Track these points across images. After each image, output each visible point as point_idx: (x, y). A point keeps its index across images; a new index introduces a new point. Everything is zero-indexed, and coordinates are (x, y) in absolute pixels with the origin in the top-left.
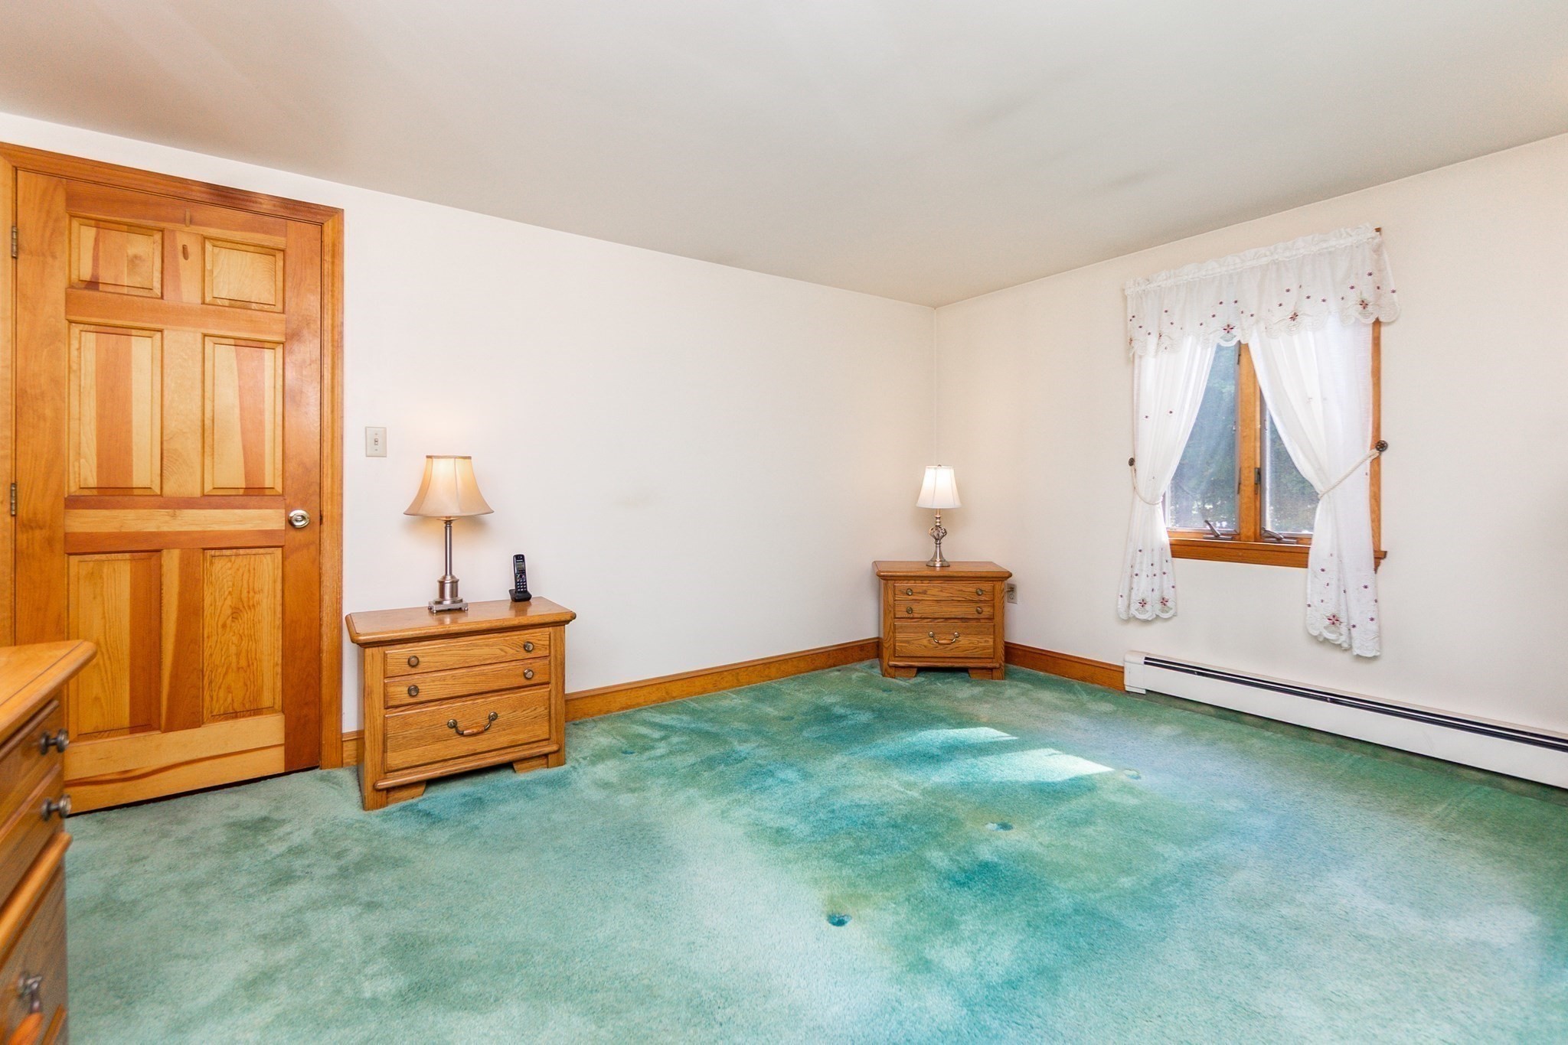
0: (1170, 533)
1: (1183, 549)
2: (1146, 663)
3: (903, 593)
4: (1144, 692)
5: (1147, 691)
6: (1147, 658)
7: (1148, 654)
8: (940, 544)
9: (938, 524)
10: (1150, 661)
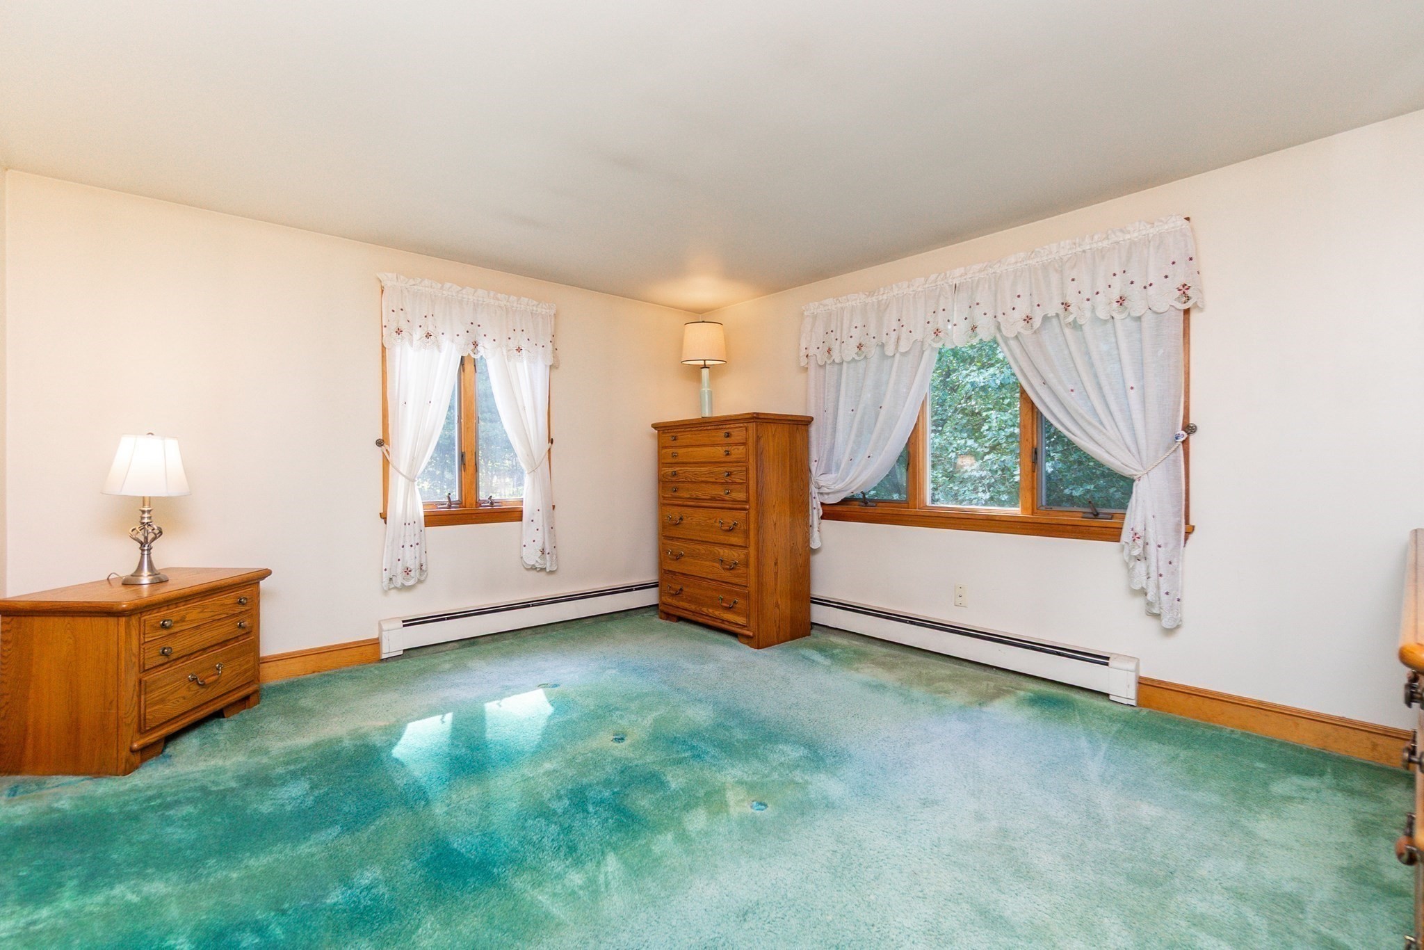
0: (425, 505)
1: (435, 519)
2: (404, 626)
3: (157, 629)
4: (401, 653)
5: (404, 650)
6: (403, 621)
7: (404, 617)
8: (149, 550)
9: (146, 521)
10: (408, 623)
